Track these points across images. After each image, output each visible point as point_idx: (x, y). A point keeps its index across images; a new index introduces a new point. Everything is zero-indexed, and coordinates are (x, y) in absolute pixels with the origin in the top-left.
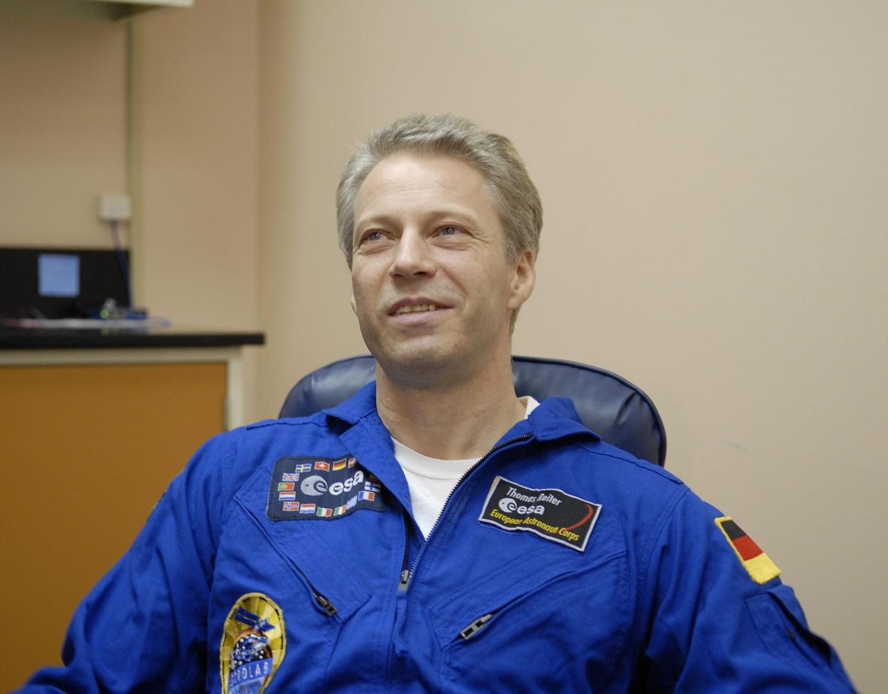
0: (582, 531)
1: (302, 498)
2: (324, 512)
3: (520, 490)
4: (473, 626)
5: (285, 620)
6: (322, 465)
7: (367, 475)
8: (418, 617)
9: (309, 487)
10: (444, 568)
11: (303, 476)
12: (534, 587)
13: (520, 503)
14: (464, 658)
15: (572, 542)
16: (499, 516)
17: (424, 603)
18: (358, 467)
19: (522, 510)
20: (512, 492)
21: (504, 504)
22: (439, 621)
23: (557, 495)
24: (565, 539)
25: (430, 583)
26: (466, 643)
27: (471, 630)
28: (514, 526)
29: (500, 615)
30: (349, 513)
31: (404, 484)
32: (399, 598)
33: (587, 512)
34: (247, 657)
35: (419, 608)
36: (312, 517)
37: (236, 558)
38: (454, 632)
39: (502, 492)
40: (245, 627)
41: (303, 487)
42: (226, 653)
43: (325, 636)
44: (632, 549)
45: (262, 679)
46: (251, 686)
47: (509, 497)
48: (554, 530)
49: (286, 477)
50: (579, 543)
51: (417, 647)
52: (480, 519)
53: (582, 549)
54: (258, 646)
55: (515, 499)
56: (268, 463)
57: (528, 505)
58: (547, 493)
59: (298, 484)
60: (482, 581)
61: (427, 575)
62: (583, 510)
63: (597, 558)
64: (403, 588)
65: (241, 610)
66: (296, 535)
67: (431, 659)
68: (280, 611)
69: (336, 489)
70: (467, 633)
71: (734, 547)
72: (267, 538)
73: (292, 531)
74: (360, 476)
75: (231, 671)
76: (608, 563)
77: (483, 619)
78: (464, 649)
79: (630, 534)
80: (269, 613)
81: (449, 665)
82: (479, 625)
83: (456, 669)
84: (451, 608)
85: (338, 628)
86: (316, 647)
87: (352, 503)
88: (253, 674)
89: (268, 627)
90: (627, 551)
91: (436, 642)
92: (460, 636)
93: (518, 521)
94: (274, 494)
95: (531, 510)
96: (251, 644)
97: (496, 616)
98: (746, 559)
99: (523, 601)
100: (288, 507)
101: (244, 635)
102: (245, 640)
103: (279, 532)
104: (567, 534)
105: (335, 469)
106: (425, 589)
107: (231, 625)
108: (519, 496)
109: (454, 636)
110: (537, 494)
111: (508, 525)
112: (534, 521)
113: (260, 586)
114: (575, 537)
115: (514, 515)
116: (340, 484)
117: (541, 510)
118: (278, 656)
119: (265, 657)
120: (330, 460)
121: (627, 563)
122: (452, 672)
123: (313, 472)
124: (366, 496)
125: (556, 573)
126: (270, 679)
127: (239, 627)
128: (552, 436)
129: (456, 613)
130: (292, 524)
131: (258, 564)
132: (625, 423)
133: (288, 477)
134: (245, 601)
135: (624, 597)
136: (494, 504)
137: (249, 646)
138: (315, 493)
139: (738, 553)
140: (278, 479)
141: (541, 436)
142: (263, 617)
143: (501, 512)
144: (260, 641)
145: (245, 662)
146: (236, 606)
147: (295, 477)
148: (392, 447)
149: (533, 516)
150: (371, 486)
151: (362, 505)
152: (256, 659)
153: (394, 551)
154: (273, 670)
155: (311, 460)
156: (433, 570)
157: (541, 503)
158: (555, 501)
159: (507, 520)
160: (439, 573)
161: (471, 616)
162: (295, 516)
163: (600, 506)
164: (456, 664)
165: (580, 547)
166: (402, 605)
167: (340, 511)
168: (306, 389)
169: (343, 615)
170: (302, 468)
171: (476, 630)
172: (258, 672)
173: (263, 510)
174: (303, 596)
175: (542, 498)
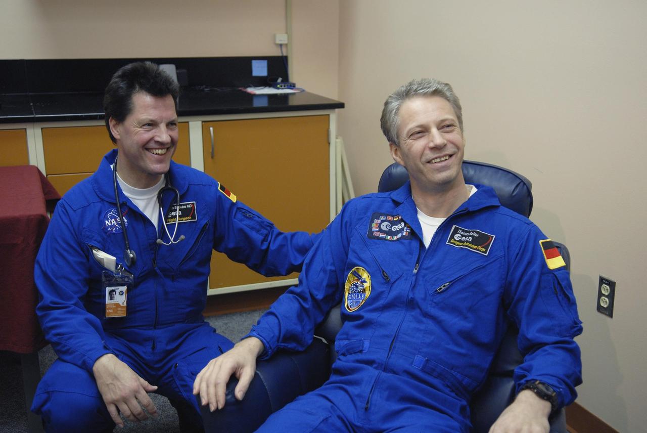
0: (486, 248)
1: (381, 231)
2: (389, 238)
3: (463, 231)
4: (442, 287)
5: (371, 280)
6: (390, 218)
7: (405, 224)
8: (421, 282)
9: (384, 227)
10: (432, 262)
11: (382, 221)
12: (466, 273)
13: (463, 236)
14: (438, 299)
15: (482, 252)
16: (454, 242)
17: (424, 277)
18: (402, 220)
19: (464, 239)
20: (460, 231)
21: (456, 237)
22: (429, 284)
23: (477, 232)
24: (480, 251)
25: (426, 269)
26: (439, 293)
27: (441, 289)
28: (460, 246)
29: (453, 283)
30: (398, 240)
31: (421, 229)
32: (413, 276)
33: (489, 239)
34: (356, 290)
35: (421, 279)
36: (384, 239)
37: (354, 251)
38: (434, 288)
39: (455, 232)
40: (356, 278)
41: (381, 226)
42: (347, 286)
43: (386, 288)
44: (506, 254)
45: (361, 301)
46: (357, 302)
47: (458, 234)
48: (476, 247)
49: (376, 221)
50: (485, 253)
51: (419, 295)
52: (447, 243)
53: (486, 255)
54: (361, 288)
55: (460, 234)
56: (369, 214)
57: (466, 237)
58: (473, 232)
59: (380, 225)
60: (446, 269)
61: (425, 266)
62: (488, 238)
63: (492, 258)
64: (415, 271)
65: (355, 272)
66: (377, 246)
67: (424, 299)
68: (370, 276)
69: (395, 228)
70: (439, 290)
71: (544, 253)
72: (366, 245)
73: (376, 244)
74: (403, 224)
75: (349, 293)
76: (497, 260)
77: (446, 284)
78: (438, 295)
79: (506, 248)
80: (365, 276)
81: (432, 301)
82: (444, 286)
83: (435, 303)
84: (434, 278)
85: (390, 285)
86: (382, 292)
87: (399, 236)
88: (358, 297)
89: (365, 282)
90: (504, 255)
91: (427, 292)
92: (437, 291)
93: (462, 244)
94: (371, 228)
95: (467, 239)
96: (358, 286)
97: (451, 283)
98: (547, 259)
99: (462, 278)
100: (375, 234)
101: (355, 282)
102: (356, 284)
103: (371, 243)
104: (480, 249)
105: (394, 220)
106: (424, 272)
107: (350, 276)
108: (463, 233)
109: (434, 290)
110: (469, 232)
111: (458, 245)
112: (468, 244)
113: (363, 264)
114: (484, 250)
115: (460, 241)
116: (396, 226)
117: (470, 239)
118: (368, 294)
119: (363, 292)
120: (393, 216)
121: (505, 259)
122: (433, 304)
123: (386, 221)
124: (405, 234)
125: (475, 266)
126: (364, 302)
127: (354, 278)
128: (476, 208)
129: (436, 281)
130: (376, 241)
131: (363, 256)
132: (515, 195)
133: (377, 221)
134: (357, 269)
135: (503, 273)
136: (452, 237)
137: (357, 287)
138: (386, 229)
139: (545, 256)
140: (372, 221)
141: (471, 209)
142: (363, 277)
143: (455, 240)
144: (362, 286)
145: (355, 292)
146: (353, 270)
147: (379, 221)
148: (416, 212)
149: (467, 241)
150: (407, 229)
151: (403, 237)
152: (359, 292)
153: (414, 256)
154: (366, 299)
155: (386, 215)
156: (428, 263)
157: (471, 236)
158: (476, 235)
159: (457, 243)
160: (429, 265)
161: (441, 283)
162: (378, 238)
163: (494, 236)
164: (435, 301)
165: (486, 253)
166: (414, 278)
167: (395, 238)
168: (390, 172)
169: (392, 281)
170: (382, 218)
171: (443, 288)
172: (360, 297)
173: (366, 234)
174: (378, 271)
175: (472, 234)
